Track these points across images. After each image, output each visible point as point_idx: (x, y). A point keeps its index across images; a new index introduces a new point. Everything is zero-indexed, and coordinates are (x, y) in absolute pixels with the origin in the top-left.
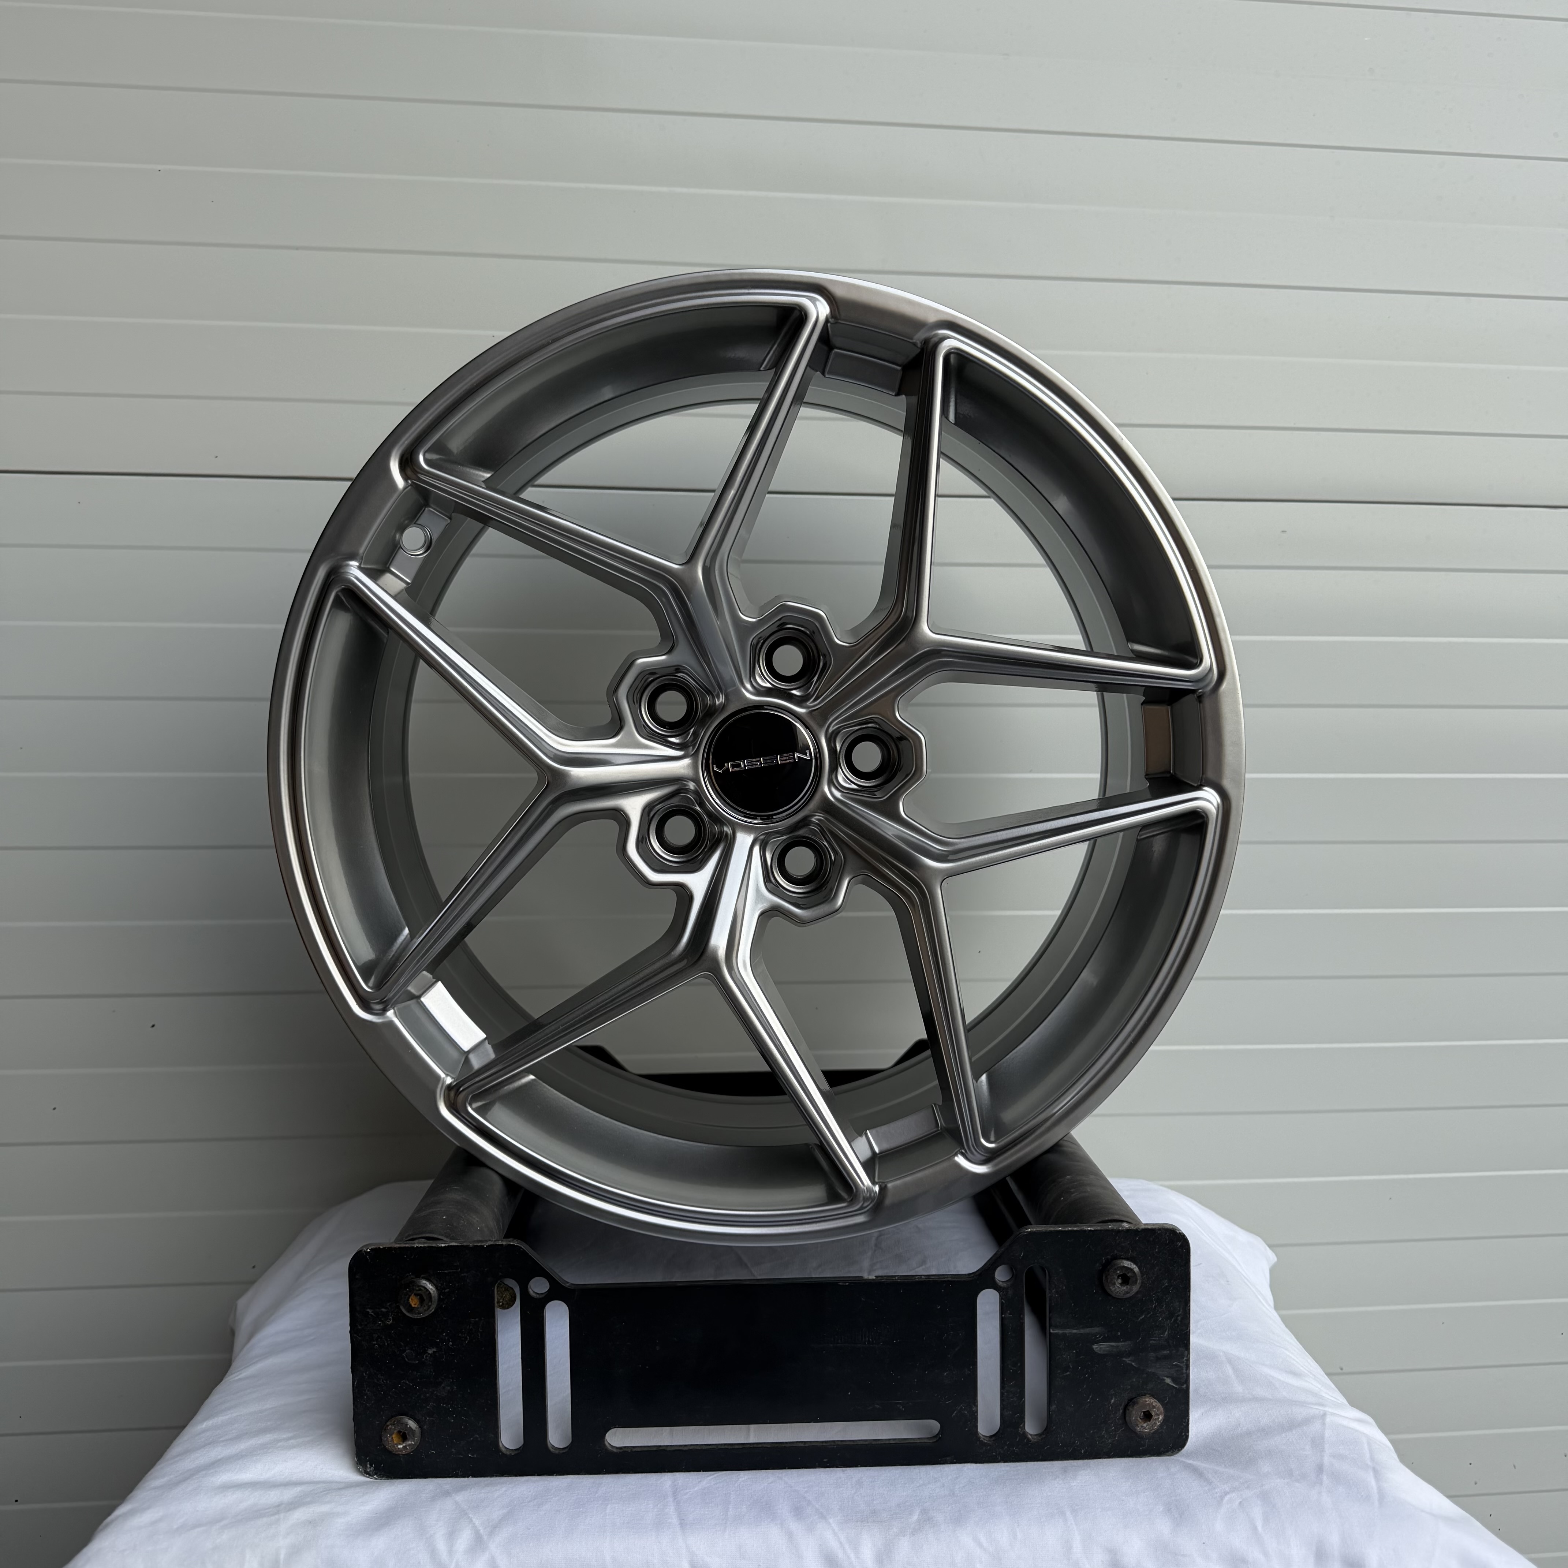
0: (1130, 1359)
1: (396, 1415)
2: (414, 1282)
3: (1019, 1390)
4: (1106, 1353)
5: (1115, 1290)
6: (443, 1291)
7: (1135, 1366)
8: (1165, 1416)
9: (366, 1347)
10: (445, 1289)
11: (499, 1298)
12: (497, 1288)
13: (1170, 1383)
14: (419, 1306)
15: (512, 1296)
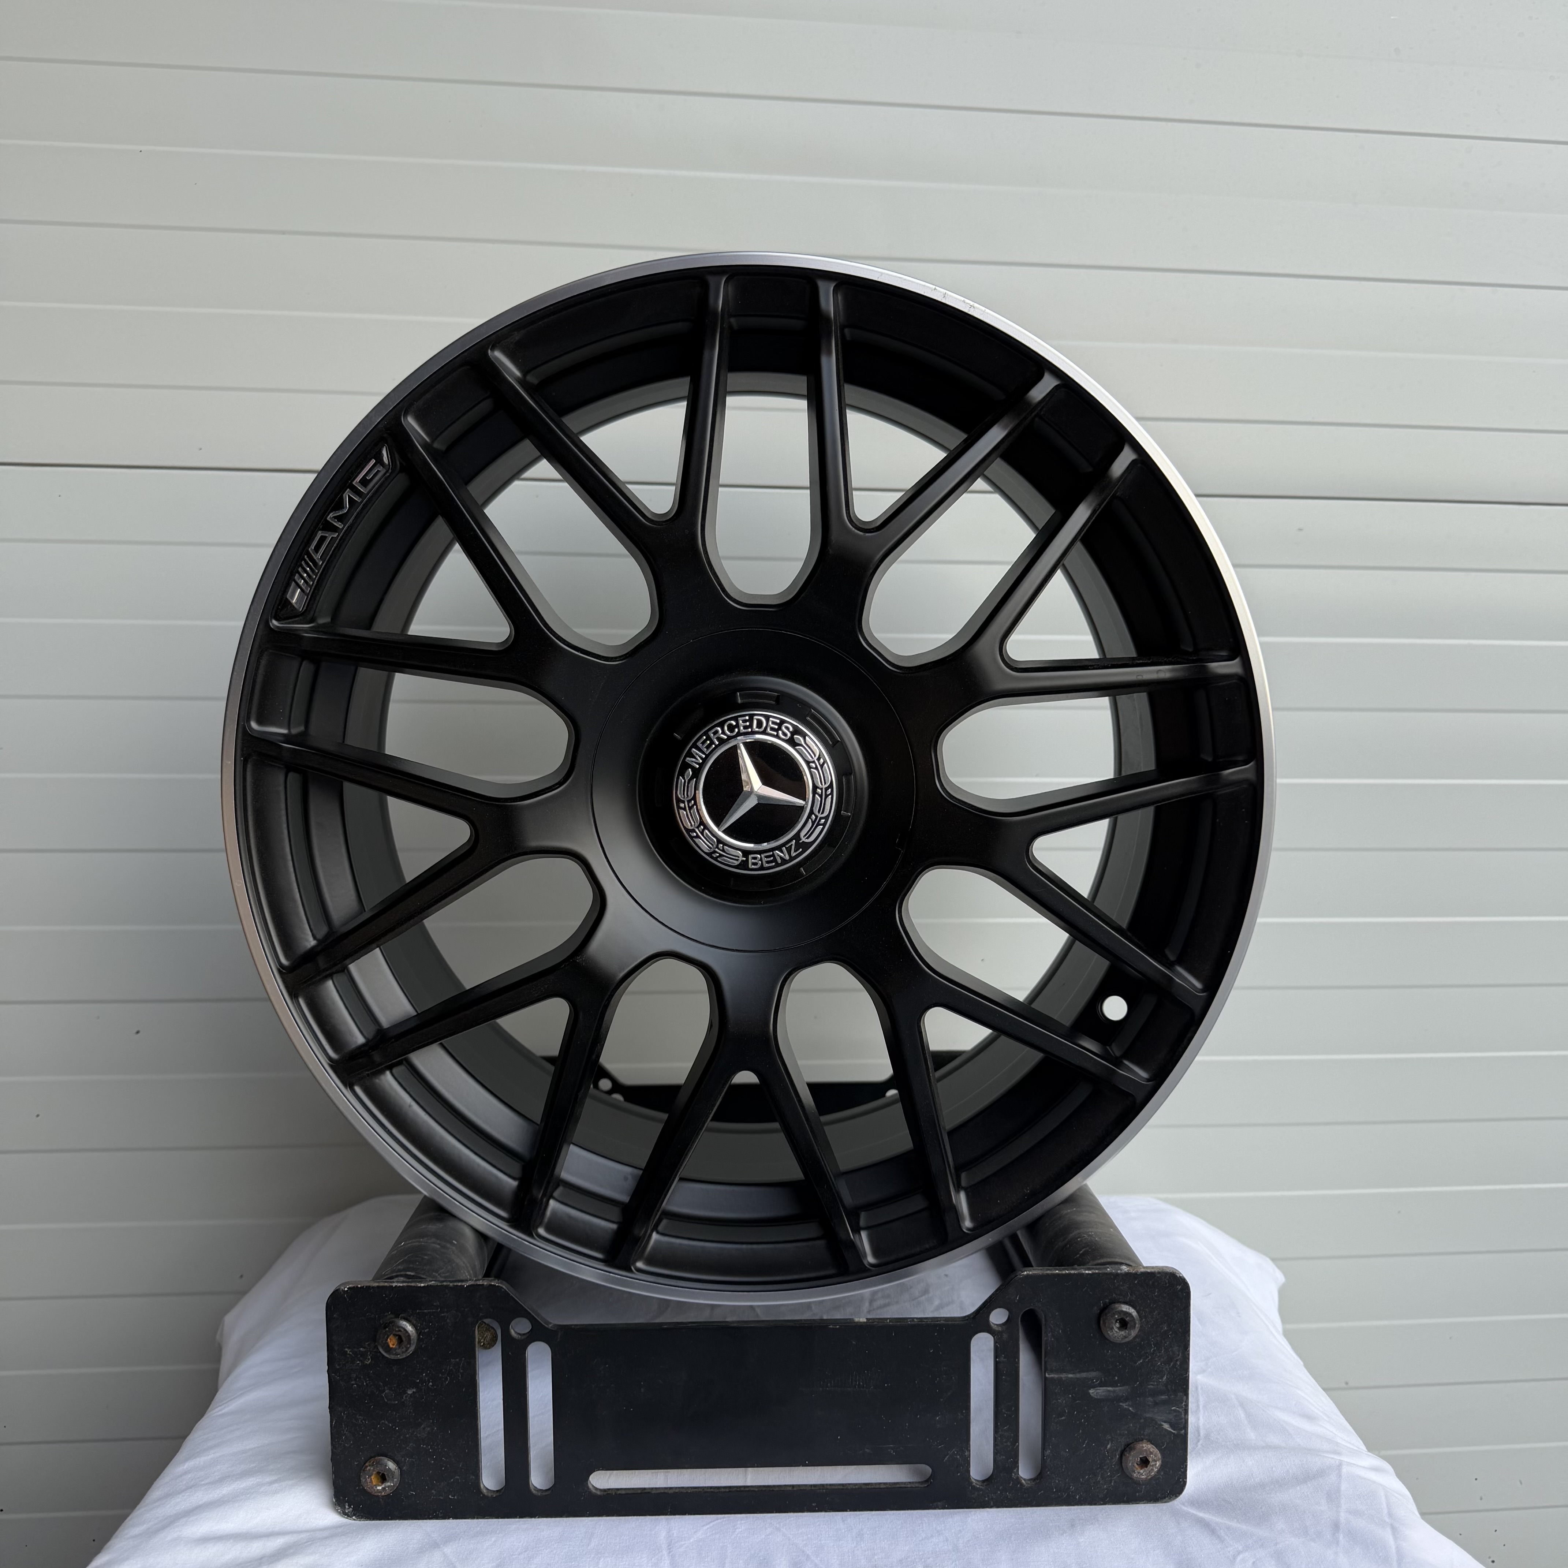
0: (1127, 1404)
1: (375, 1457)
2: (393, 1322)
3: (1012, 1435)
4: (1101, 1398)
5: (1114, 1334)
6: (423, 1331)
7: (1134, 1411)
8: (1162, 1462)
9: (343, 1388)
10: (424, 1329)
11: (480, 1338)
12: (478, 1328)
13: (1168, 1429)
14: (397, 1347)
15: (493, 1336)
